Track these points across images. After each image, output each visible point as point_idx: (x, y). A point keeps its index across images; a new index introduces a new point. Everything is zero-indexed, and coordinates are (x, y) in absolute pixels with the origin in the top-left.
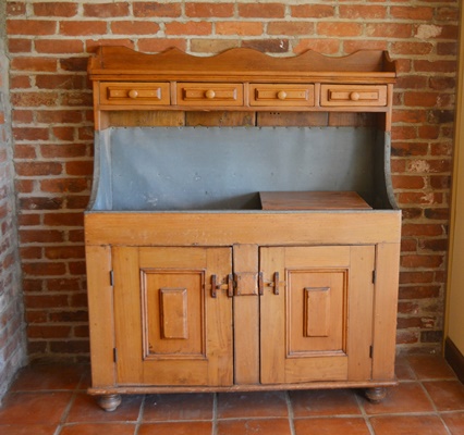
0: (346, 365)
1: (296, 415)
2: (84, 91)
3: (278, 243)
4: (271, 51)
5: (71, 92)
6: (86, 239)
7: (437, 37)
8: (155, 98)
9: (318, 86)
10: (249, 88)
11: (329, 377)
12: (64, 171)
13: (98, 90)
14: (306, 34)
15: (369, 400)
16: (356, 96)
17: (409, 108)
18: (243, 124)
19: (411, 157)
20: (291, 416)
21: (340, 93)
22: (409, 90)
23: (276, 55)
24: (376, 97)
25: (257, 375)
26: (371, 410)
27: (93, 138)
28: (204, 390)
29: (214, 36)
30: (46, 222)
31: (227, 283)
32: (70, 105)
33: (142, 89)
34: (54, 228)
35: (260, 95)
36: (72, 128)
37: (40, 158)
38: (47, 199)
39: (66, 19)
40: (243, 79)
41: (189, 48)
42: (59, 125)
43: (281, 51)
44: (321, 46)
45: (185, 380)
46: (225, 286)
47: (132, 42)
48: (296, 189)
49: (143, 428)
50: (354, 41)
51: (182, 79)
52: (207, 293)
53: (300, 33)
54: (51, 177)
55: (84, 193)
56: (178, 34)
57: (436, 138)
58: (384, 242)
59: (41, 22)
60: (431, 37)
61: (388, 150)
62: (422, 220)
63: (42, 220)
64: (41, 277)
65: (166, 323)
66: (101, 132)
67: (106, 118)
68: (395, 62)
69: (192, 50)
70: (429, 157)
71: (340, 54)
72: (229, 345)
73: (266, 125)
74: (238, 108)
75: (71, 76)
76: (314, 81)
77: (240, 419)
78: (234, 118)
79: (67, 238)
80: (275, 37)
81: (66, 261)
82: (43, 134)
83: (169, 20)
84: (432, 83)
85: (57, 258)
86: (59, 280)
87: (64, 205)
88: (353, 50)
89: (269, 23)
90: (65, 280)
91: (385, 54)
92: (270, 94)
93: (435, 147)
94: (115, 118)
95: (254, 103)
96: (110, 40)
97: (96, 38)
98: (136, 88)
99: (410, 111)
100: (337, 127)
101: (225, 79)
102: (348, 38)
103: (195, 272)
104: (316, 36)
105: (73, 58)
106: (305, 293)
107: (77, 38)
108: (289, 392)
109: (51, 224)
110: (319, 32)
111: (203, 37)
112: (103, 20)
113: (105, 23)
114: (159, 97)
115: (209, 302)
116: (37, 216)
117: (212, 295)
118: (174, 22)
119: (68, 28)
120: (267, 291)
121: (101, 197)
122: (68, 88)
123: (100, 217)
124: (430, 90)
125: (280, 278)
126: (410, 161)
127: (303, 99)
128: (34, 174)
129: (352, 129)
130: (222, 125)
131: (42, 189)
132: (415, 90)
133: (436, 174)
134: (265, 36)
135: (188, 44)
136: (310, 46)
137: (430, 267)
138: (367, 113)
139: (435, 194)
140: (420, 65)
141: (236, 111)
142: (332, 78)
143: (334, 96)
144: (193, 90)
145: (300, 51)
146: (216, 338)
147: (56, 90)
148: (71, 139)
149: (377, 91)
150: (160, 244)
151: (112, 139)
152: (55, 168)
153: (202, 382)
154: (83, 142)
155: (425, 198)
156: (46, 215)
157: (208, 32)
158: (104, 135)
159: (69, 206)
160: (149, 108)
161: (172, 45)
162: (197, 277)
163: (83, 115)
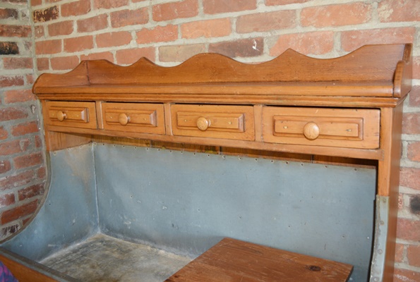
4: (243, 56)
13: (45, 110)
14: (285, 27)
23: (249, 60)
29: (180, 41)
33: (71, 110)
41: (157, 58)
43: (254, 54)
47: (112, 54)
50: (358, 32)
53: (278, 28)
56: (148, 42)
59: (53, 41)
69: (160, 61)
71: (335, 54)
74: (161, 137)
80: (246, 36)
83: (139, 27)
89: (239, 17)
96: (96, 54)
97: (87, 52)
98: (67, 108)
101: (143, 98)
102: (348, 28)
104: (299, 29)
107: (75, 54)
110: (304, 23)
111: (170, 43)
112: (90, 34)
113: (92, 37)
118: (143, 29)
134: (233, 37)
145: (279, 52)
157: (173, 38)
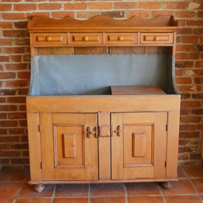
0: (153, 171)
1: (129, 195)
2: (26, 38)
3: (120, 111)
4: (116, 17)
5: (20, 38)
6: (27, 110)
7: (198, 8)
8: (60, 41)
9: (139, 34)
10: (105, 35)
11: (145, 176)
12: (17, 77)
13: (32, 37)
14: (133, 8)
15: (164, 188)
16: (158, 38)
17: (184, 44)
18: (102, 53)
19: (185, 68)
20: (126, 195)
21: (150, 37)
22: (184, 35)
23: (118, 19)
24: (168, 39)
25: (110, 175)
26: (166, 193)
27: (30, 61)
28: (84, 182)
29: (88, 10)
30: (8, 101)
31: (95, 130)
32: (19, 45)
33: (53, 36)
34: (12, 104)
35: (111, 39)
36: (20, 56)
37: (5, 71)
38: (9, 90)
39: (16, 3)
40: (102, 31)
41: (76, 16)
42: (14, 54)
43: (121, 17)
44: (140, 14)
45: (75, 178)
46: (94, 132)
47: (48, 13)
48: (129, 84)
49: (55, 200)
50: (157, 11)
51: (73, 31)
52: (85, 135)
53: (130, 8)
54: (10, 80)
55: (26, 87)
56: (71, 9)
57: (198, 58)
58: (172, 111)
59: (5, 5)
60: (195, 9)
61: (174, 65)
62: (191, 99)
63: (6, 100)
64: (6, 128)
65: (66, 150)
66: (34, 58)
67: (36, 51)
68: (177, 21)
69: (77, 17)
70: (194, 68)
71: (150, 18)
72: (96, 161)
73: (114, 53)
74: (100, 45)
75: (19, 31)
76: (137, 31)
77: (101, 196)
78: (98, 50)
79: (18, 109)
80: (118, 10)
81: (18, 120)
82: (6, 59)
83: (66, 2)
84: (196, 31)
85: (14, 118)
86: (15, 129)
87: (17, 93)
88: (157, 16)
89: (115, 3)
90: (18, 129)
91: (172, 17)
92: (116, 38)
93: (197, 63)
94: (41, 51)
95: (108, 42)
96: (38, 13)
97: (31, 12)
98: (50, 36)
99: (185, 45)
100: (149, 54)
101: (93, 31)
102: (154, 10)
103: (79, 126)
104: (138, 9)
105: (20, 22)
106: (133, 135)
107: (22, 12)
108: (125, 183)
109: (11, 102)
110: (139, 7)
111: (83, 11)
112: (34, 3)
113: (35, 4)
114: (62, 40)
115: (87, 140)
116: (4, 98)
117: (88, 137)
118: (68, 3)
119: (18, 7)
120: (114, 135)
121: (34, 89)
122: (18, 36)
123: (34, 99)
124: (195, 35)
125: (121, 128)
126: (185, 70)
127: (132, 40)
128: (2, 78)
129: (156, 55)
130: (92, 53)
131: (6, 85)
132: (187, 35)
133: (198, 76)
134: (113, 10)
135: (76, 14)
136: (135, 14)
137: (194, 122)
138: (163, 47)
139: (197, 87)
140: (189, 23)
141: (99, 47)
142: (146, 30)
143: (147, 38)
144: (78, 37)
145: (130, 16)
146: (90, 157)
147: (12, 38)
148: (20, 61)
149: (168, 36)
150: (62, 112)
151: (39, 61)
152: (12, 75)
153: (83, 178)
154: (25, 62)
155: (192, 89)
156: (8, 98)
157: (85, 8)
158: (36, 59)
159: (19, 94)
160: (57, 46)
161: (68, 15)
162: (81, 128)
163: (26, 50)
